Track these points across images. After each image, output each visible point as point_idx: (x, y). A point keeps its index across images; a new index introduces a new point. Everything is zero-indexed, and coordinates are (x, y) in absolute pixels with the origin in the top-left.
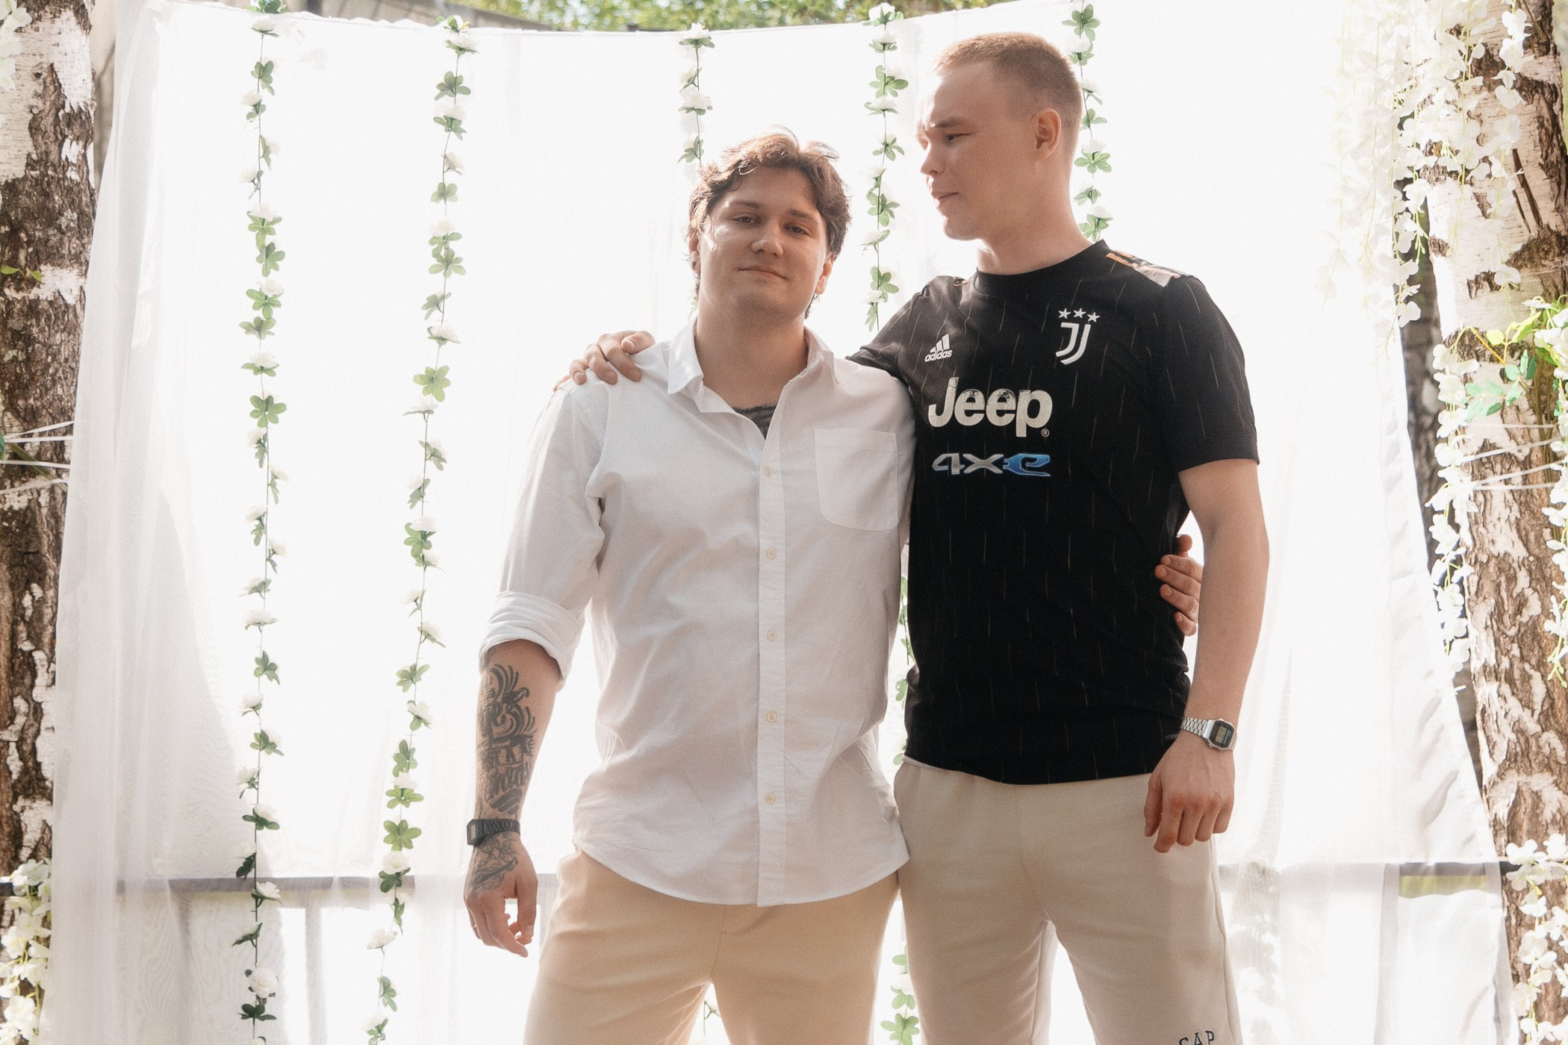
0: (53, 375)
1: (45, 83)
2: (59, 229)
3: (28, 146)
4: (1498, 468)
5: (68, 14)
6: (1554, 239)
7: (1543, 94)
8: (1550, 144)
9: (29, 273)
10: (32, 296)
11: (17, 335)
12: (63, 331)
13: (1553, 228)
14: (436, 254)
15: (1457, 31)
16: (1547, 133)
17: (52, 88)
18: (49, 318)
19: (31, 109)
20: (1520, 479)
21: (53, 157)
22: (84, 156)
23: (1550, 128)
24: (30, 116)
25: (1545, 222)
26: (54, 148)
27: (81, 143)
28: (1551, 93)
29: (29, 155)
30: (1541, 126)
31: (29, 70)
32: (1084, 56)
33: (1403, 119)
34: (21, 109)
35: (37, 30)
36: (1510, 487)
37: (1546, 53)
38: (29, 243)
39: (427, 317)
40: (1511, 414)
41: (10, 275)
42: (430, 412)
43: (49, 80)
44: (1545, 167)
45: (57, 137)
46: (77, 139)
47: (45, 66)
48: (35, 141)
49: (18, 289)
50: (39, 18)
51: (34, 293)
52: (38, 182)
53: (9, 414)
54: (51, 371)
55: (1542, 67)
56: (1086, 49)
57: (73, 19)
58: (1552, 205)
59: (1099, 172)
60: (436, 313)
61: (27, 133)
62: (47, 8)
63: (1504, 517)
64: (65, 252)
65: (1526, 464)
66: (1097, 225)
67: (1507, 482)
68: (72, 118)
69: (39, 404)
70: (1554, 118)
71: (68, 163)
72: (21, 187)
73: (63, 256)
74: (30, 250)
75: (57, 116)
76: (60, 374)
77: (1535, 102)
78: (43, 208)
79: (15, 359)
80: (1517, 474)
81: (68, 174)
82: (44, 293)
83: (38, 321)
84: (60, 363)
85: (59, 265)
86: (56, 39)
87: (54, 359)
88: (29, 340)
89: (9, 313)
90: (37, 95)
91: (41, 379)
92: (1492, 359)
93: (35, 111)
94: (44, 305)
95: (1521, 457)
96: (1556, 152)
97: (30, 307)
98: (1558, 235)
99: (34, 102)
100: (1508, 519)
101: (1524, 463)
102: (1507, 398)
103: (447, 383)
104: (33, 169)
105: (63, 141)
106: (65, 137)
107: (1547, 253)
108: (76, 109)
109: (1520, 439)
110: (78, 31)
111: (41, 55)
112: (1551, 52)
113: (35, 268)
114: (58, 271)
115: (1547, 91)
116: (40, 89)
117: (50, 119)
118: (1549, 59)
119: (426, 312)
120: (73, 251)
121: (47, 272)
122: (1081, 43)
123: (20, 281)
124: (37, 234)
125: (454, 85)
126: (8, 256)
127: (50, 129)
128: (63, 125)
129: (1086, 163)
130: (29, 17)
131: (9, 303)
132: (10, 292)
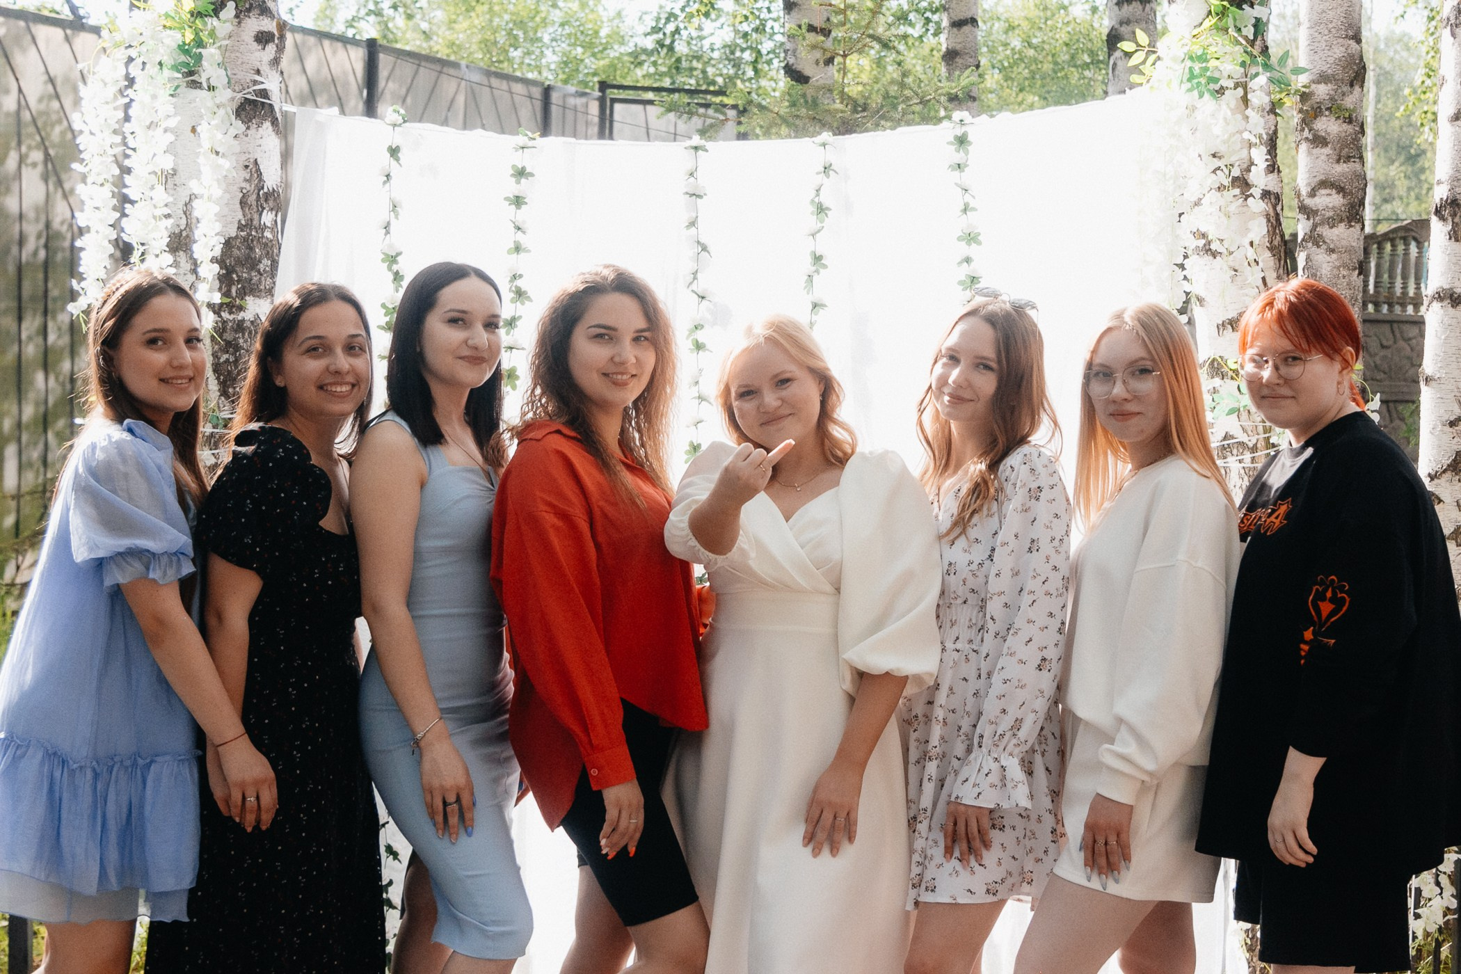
1: (251, 172)
2: (259, 272)
3: (239, 215)
4: (1235, 452)
5: (267, 124)
7: (1271, 199)
8: (1274, 233)
9: (238, 301)
10: (240, 318)
11: (228, 343)
15: (1214, 156)
16: (1272, 226)
17: (256, 175)
18: (250, 333)
19: (242, 189)
20: (1249, 460)
21: (256, 222)
22: (276, 221)
23: (1275, 222)
24: (241, 195)
26: (256, 216)
27: (274, 213)
28: (1276, 198)
29: (239, 221)
30: (1269, 220)
31: (241, 163)
32: (962, 166)
33: (1180, 215)
34: (235, 189)
35: (247, 136)
36: (1243, 465)
37: (1272, 172)
38: (239, 281)
40: (1244, 415)
41: (226, 303)
43: (254, 170)
44: (1271, 249)
45: (258, 209)
46: (271, 210)
47: (252, 160)
48: (243, 211)
49: (231, 313)
50: (248, 128)
51: (241, 316)
52: (245, 240)
53: (223, 398)
55: (1273, 182)
56: (964, 160)
57: (270, 128)
58: (1275, 275)
59: (974, 245)
61: (239, 206)
62: (254, 121)
63: (1238, 485)
64: (262, 287)
65: (1254, 449)
66: (972, 282)
67: (1240, 461)
68: (267, 196)
70: (1277, 215)
71: (265, 227)
72: (234, 243)
73: (261, 291)
74: (239, 286)
75: (258, 194)
77: (1268, 205)
78: (248, 257)
79: (227, 361)
80: (1247, 456)
81: (265, 234)
82: (247, 315)
83: (244, 334)
85: (258, 296)
86: (260, 142)
88: (237, 348)
89: (224, 329)
90: (246, 180)
92: (1232, 378)
93: (244, 191)
94: (247, 324)
95: (1251, 445)
96: (1278, 238)
97: (238, 325)
99: (244, 185)
100: (1241, 487)
101: (1252, 448)
102: (1243, 404)
104: (242, 231)
105: (262, 211)
106: (263, 209)
108: (271, 189)
109: (1250, 433)
110: (273, 135)
111: (249, 153)
112: (1277, 171)
113: (242, 299)
114: (257, 300)
115: (1272, 197)
116: (247, 176)
117: (254, 197)
118: (1274, 176)
120: (268, 287)
121: (249, 300)
122: (959, 157)
123: (232, 307)
124: (245, 275)
125: (521, 173)
126: (224, 290)
127: (254, 203)
128: (262, 200)
129: (963, 240)
130: (242, 127)
131: (224, 322)
132: (225, 315)
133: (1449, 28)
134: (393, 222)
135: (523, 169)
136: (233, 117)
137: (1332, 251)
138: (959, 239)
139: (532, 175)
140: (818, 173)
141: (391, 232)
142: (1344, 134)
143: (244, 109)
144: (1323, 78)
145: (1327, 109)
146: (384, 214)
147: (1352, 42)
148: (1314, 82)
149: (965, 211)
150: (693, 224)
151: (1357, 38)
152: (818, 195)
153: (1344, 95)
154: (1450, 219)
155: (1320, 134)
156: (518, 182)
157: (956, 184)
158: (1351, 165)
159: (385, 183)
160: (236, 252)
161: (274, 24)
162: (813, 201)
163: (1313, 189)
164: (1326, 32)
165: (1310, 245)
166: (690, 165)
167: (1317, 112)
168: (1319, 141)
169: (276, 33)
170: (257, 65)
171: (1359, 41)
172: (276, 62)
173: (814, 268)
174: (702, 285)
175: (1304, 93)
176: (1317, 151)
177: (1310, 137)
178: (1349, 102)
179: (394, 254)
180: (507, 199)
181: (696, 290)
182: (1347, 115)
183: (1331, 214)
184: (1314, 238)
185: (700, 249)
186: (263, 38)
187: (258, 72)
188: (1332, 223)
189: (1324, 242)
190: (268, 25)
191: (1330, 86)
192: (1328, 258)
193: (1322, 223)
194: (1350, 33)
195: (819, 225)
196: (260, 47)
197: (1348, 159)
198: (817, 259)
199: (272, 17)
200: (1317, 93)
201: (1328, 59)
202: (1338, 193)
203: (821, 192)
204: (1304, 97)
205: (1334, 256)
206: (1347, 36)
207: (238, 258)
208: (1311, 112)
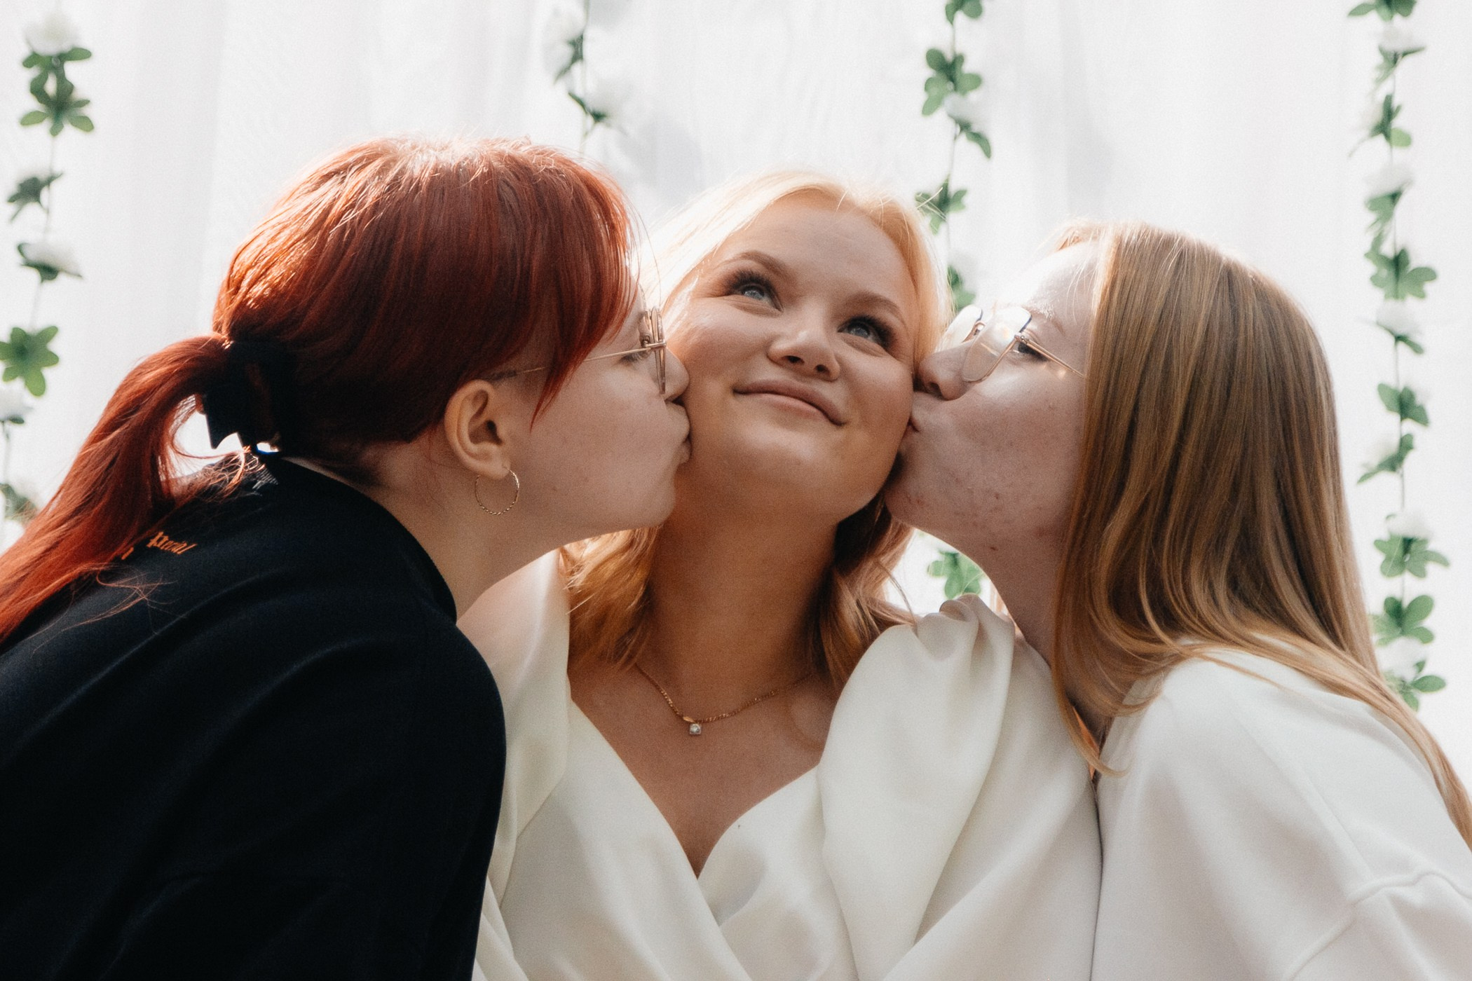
14: (37, 90)
39: (14, 217)
42: (17, 420)
60: (31, 210)
103: (53, 359)
119: (11, 208)
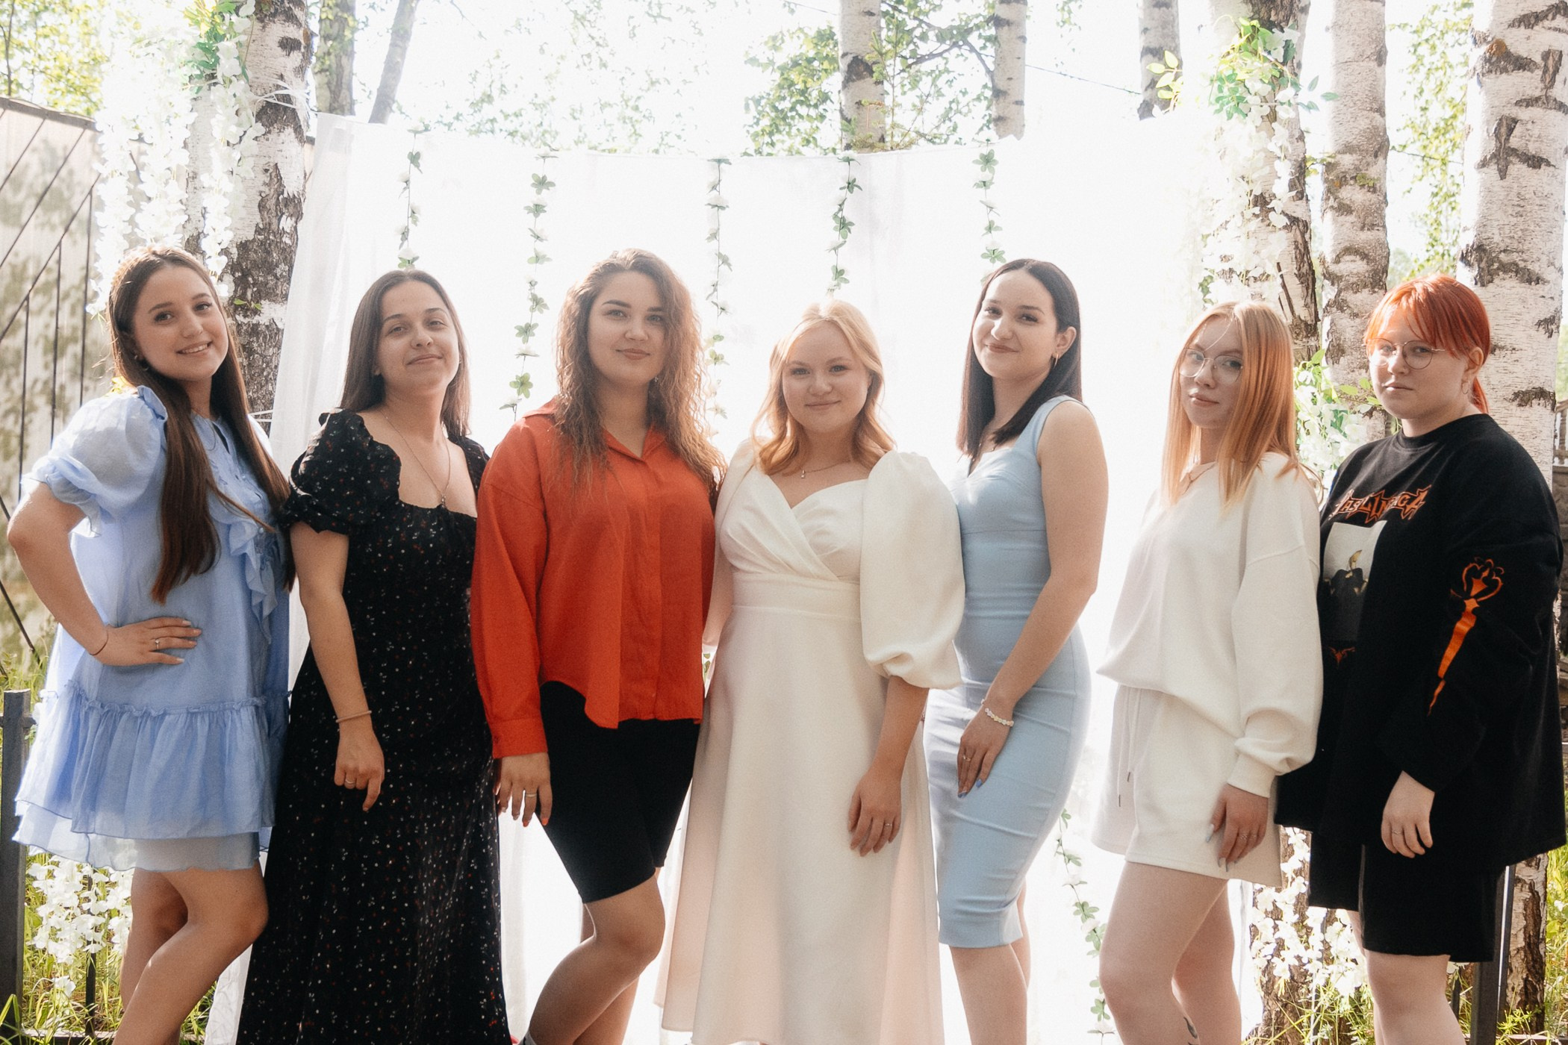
0: (266, 377)
1: (271, 176)
2: (275, 276)
3: (257, 219)
5: (289, 131)
6: (1303, 326)
7: (1298, 226)
8: (1302, 261)
9: (253, 304)
10: (254, 322)
12: (275, 346)
13: (1303, 318)
15: (1243, 178)
16: (1300, 253)
17: (276, 180)
18: (265, 337)
19: (260, 193)
21: (274, 227)
22: (296, 228)
23: (1303, 250)
24: (260, 198)
25: (1297, 314)
26: (274, 221)
27: (294, 219)
28: (1304, 226)
29: (257, 225)
30: (1297, 248)
31: (261, 166)
32: (987, 184)
34: (253, 193)
35: (267, 140)
37: (1301, 199)
38: (254, 285)
39: (519, 341)
41: (240, 306)
43: (274, 174)
44: (1299, 276)
45: (277, 215)
46: (291, 216)
47: (272, 165)
48: (262, 215)
49: (245, 316)
50: (269, 132)
51: (256, 319)
52: (262, 243)
54: (265, 374)
55: (1298, 208)
56: (990, 178)
57: (293, 135)
58: (1302, 303)
61: (257, 209)
62: (275, 125)
64: (279, 292)
68: (288, 201)
69: (255, 396)
70: (1305, 243)
71: (285, 232)
72: (251, 246)
73: (276, 295)
74: (255, 289)
75: (278, 199)
76: (271, 376)
77: (1293, 231)
78: (265, 261)
81: (284, 239)
82: (263, 319)
83: (258, 339)
84: (272, 369)
85: (274, 301)
86: (280, 147)
87: (267, 367)
90: (265, 184)
91: (259, 379)
93: (263, 195)
94: (262, 328)
96: (1306, 266)
97: (252, 329)
98: (1306, 324)
99: (263, 188)
103: (531, 386)
104: (259, 234)
105: (281, 216)
106: (283, 213)
107: (1298, 335)
108: (291, 195)
110: (296, 143)
111: (270, 157)
112: (1304, 198)
113: (258, 302)
114: (273, 305)
115: (1301, 225)
116: (267, 180)
117: (274, 201)
118: (1303, 203)
119: (518, 337)
120: (284, 292)
121: (266, 305)
122: (986, 175)
123: (246, 310)
124: (260, 279)
125: (542, 183)
126: (239, 292)
127: (273, 208)
128: (282, 206)
129: (989, 257)
130: (263, 130)
131: (239, 325)
132: (240, 318)
133: (1475, 77)
134: (411, 227)
135: (544, 177)
136: (253, 119)
137: (1356, 315)
138: (984, 256)
139: (552, 184)
140: (841, 189)
141: (409, 237)
142: (1368, 203)
143: (266, 113)
144: (1348, 149)
145: (1354, 178)
146: (403, 220)
147: (1377, 115)
148: (1339, 153)
149: (990, 229)
150: (714, 236)
151: (1381, 111)
152: (841, 210)
153: (1368, 165)
154: (1476, 265)
155: (1345, 202)
156: (539, 192)
157: (982, 202)
158: (1374, 233)
159: (405, 189)
160: (253, 255)
161: (301, 32)
162: (835, 216)
163: (1338, 256)
164: (1352, 104)
165: (1334, 309)
166: (713, 178)
167: (1343, 181)
168: (1344, 209)
169: (302, 41)
170: (281, 70)
171: (1383, 114)
172: (300, 70)
173: (836, 282)
174: (721, 297)
175: (1330, 163)
176: (1342, 218)
177: (1336, 205)
178: (1373, 172)
179: (410, 258)
180: (527, 208)
181: (715, 301)
182: (1371, 184)
183: (1355, 279)
184: (1339, 304)
185: (721, 262)
186: (288, 45)
187: (282, 77)
188: (1356, 288)
189: (1348, 307)
190: (293, 32)
191: (1355, 156)
192: (1352, 323)
193: (1346, 289)
194: (1375, 106)
195: (842, 240)
196: (284, 53)
197: (1372, 226)
198: (839, 273)
199: (299, 25)
200: (1342, 162)
201: (1354, 130)
202: (1362, 259)
203: (845, 207)
204: (1329, 167)
205: (1358, 320)
206: (1371, 109)
207: (255, 261)
208: (1336, 180)
